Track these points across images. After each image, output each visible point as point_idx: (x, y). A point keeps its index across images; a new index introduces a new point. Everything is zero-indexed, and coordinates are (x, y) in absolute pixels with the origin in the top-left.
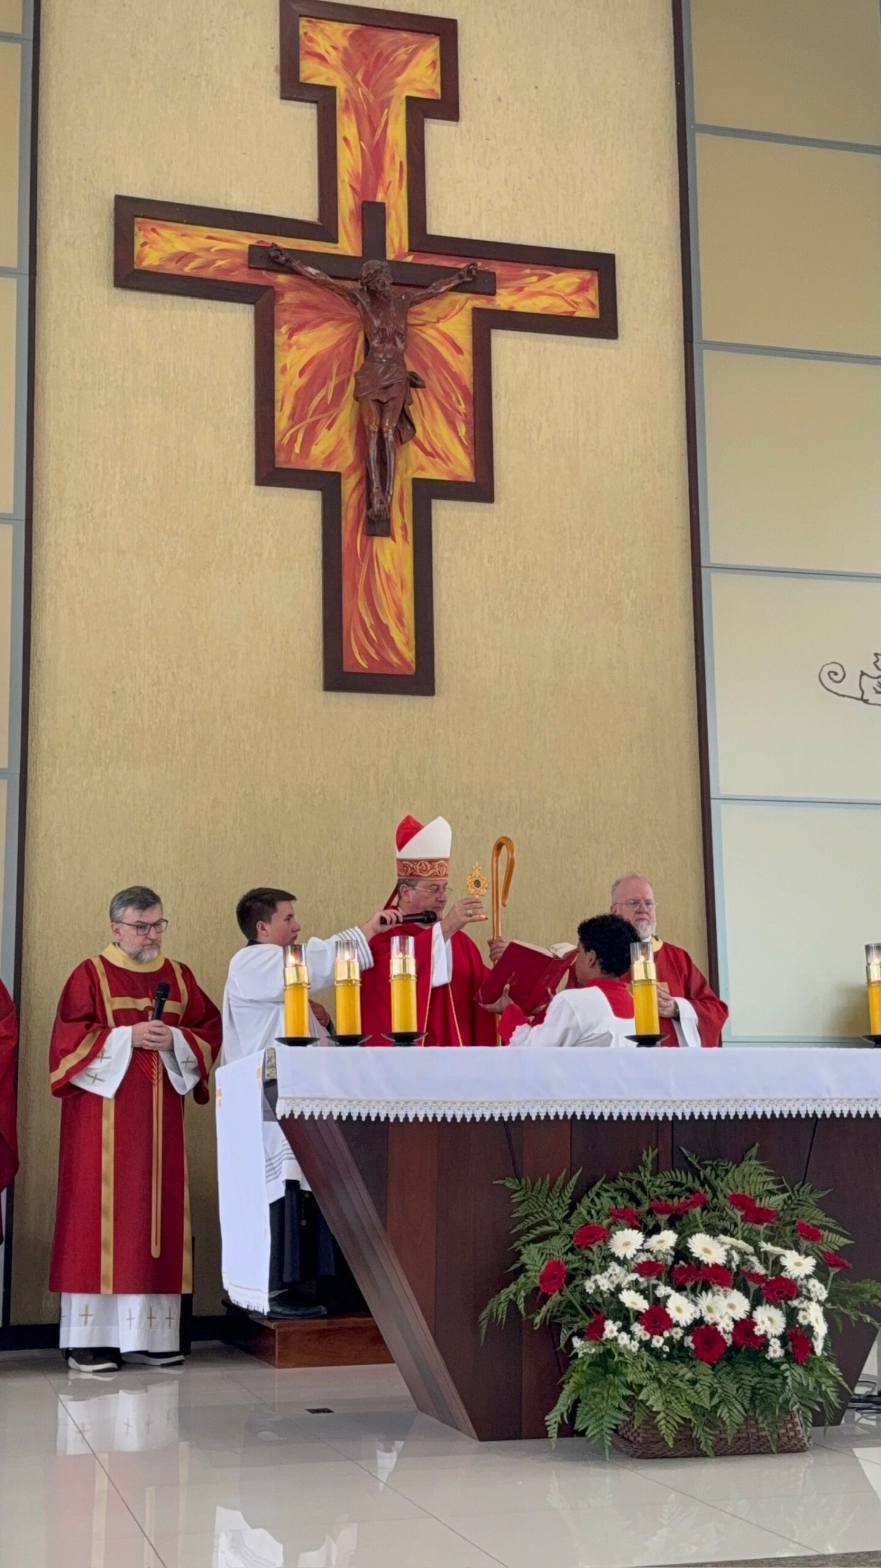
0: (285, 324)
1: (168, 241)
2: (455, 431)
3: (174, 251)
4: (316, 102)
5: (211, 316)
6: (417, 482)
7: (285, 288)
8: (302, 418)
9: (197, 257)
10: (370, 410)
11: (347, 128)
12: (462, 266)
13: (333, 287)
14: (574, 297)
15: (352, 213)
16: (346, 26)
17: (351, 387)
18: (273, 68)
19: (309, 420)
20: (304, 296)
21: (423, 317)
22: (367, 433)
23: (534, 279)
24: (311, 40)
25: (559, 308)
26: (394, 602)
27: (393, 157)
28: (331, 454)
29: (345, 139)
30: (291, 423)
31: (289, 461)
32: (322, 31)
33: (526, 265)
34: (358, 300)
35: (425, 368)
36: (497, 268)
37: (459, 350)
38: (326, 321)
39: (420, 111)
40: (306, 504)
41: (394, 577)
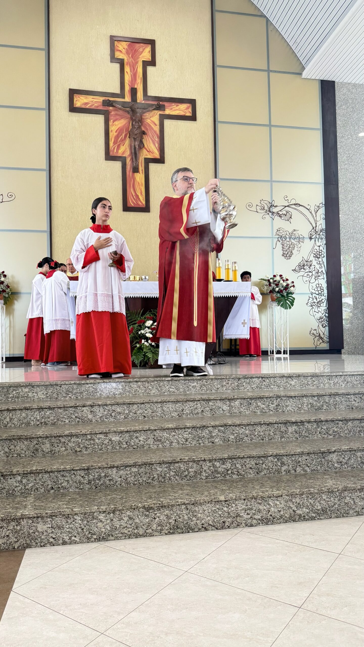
0: (112, 119)
1: (82, 100)
2: (156, 146)
3: (83, 102)
4: (119, 63)
5: (94, 118)
6: (145, 159)
7: (112, 111)
8: (116, 143)
9: (90, 103)
10: (132, 141)
11: (127, 69)
12: (156, 103)
13: (123, 110)
14: (185, 111)
15: (128, 91)
16: (127, 43)
17: (128, 135)
18: (108, 54)
19: (118, 144)
20: (116, 112)
22: (132, 146)
23: (175, 106)
24: (118, 47)
25: (182, 113)
26: (140, 190)
27: (139, 76)
28: (124, 152)
29: (127, 72)
30: (114, 144)
31: (113, 154)
32: (121, 44)
33: (172, 103)
34: (130, 113)
35: (147, 129)
36: (166, 104)
37: (156, 125)
38: (122, 118)
39: (146, 64)
40: (118, 165)
41: (140, 183)
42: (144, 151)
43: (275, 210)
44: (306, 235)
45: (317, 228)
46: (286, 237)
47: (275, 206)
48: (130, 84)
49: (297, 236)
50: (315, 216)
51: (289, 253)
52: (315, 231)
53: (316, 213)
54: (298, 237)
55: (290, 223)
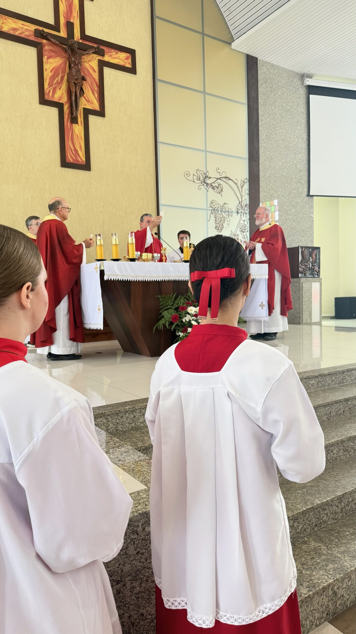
0: (46, 55)
1: (10, 23)
2: (94, 95)
3: (12, 27)
5: (24, 48)
6: (85, 109)
7: (45, 44)
8: (52, 86)
9: (19, 30)
10: (72, 85)
12: (96, 46)
13: (60, 46)
14: (125, 61)
15: (64, 24)
17: (66, 77)
19: (54, 86)
20: (51, 48)
21: (84, 60)
22: (72, 92)
23: (114, 53)
25: (121, 63)
26: (79, 143)
27: (75, 9)
28: (60, 97)
29: (61, 1)
30: (49, 86)
31: (49, 98)
33: (112, 49)
34: (67, 51)
36: (105, 48)
37: (95, 71)
38: (58, 56)
40: (54, 111)
41: (79, 136)
43: (209, 181)
44: (234, 210)
45: (243, 203)
46: (218, 210)
47: (209, 178)
48: (66, 17)
49: (227, 210)
50: (241, 191)
51: (221, 226)
52: (241, 205)
53: (242, 188)
55: (222, 196)
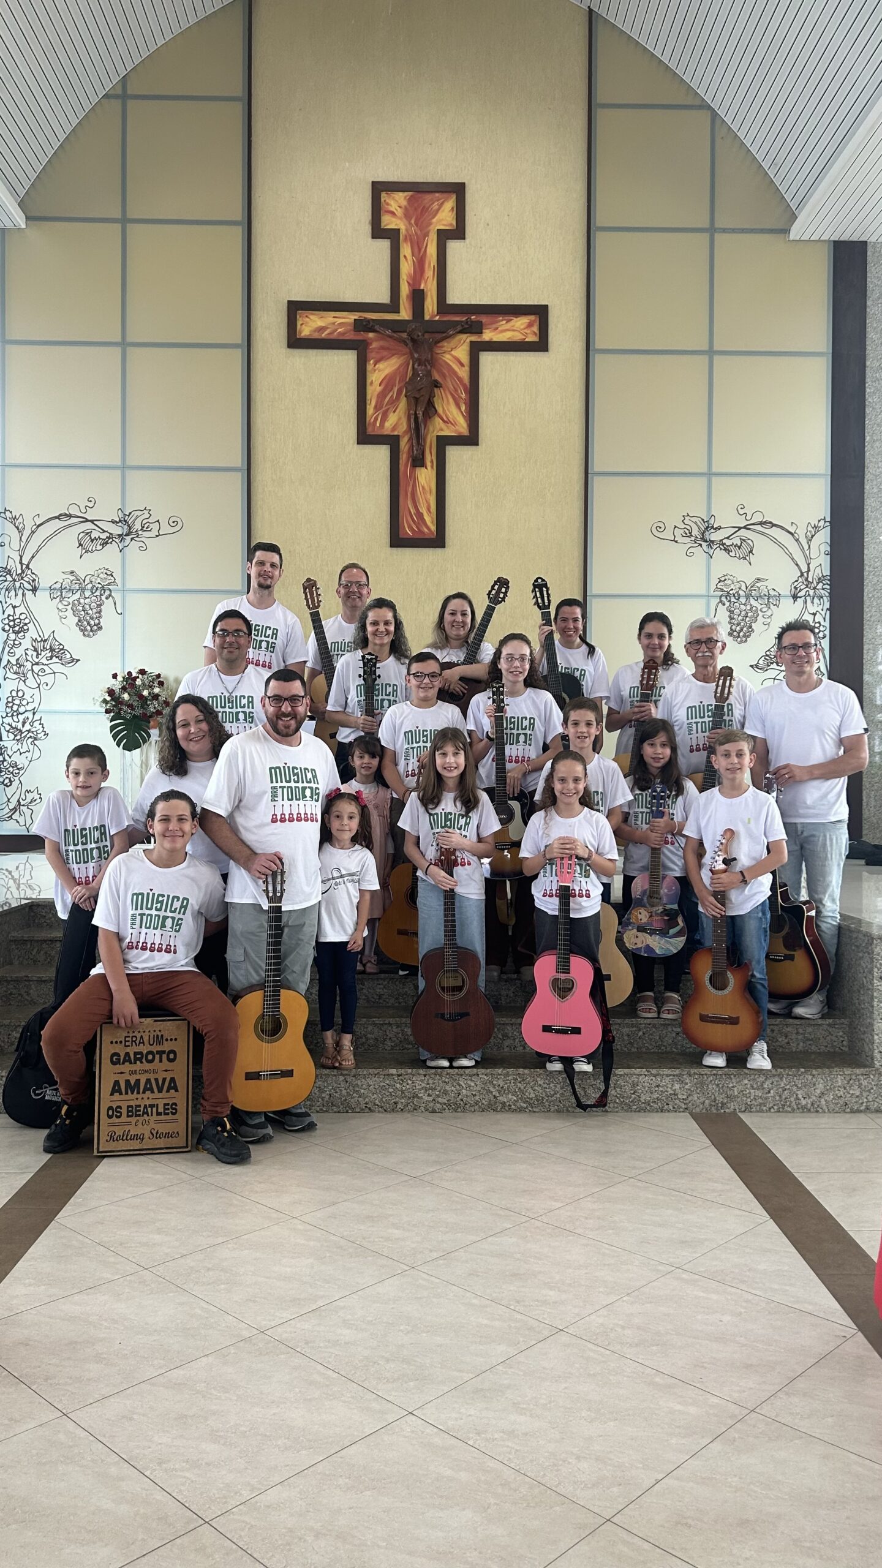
0: (373, 359)
1: (314, 321)
2: (460, 409)
3: (316, 326)
4: (390, 238)
5: (336, 358)
6: (439, 438)
7: (372, 340)
8: (381, 408)
9: (328, 328)
10: (412, 403)
11: (406, 250)
12: (465, 319)
13: (395, 338)
14: (526, 331)
15: (407, 296)
16: (406, 194)
17: (404, 391)
18: (368, 222)
19: (384, 409)
20: (382, 343)
22: (411, 414)
23: (504, 322)
24: (388, 204)
25: (517, 337)
26: (426, 502)
27: (430, 264)
28: (395, 425)
29: (405, 256)
30: (376, 411)
31: (374, 430)
32: (393, 199)
33: (499, 315)
34: (407, 343)
35: (444, 376)
36: (484, 319)
37: (462, 365)
38: (393, 355)
39: (444, 236)
40: (382, 452)
41: (426, 487)
42: (437, 420)
43: (715, 536)
44: (785, 590)
45: (811, 574)
46: (739, 596)
47: (716, 528)
48: (411, 282)
49: (765, 591)
50: (806, 547)
51: (745, 629)
52: (807, 580)
53: (809, 541)
54: (767, 594)
55: (750, 563)
